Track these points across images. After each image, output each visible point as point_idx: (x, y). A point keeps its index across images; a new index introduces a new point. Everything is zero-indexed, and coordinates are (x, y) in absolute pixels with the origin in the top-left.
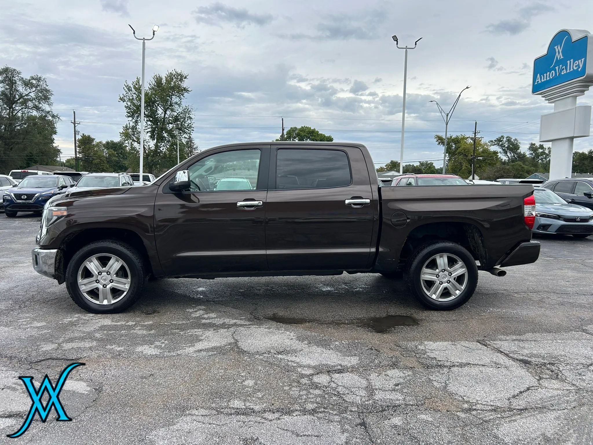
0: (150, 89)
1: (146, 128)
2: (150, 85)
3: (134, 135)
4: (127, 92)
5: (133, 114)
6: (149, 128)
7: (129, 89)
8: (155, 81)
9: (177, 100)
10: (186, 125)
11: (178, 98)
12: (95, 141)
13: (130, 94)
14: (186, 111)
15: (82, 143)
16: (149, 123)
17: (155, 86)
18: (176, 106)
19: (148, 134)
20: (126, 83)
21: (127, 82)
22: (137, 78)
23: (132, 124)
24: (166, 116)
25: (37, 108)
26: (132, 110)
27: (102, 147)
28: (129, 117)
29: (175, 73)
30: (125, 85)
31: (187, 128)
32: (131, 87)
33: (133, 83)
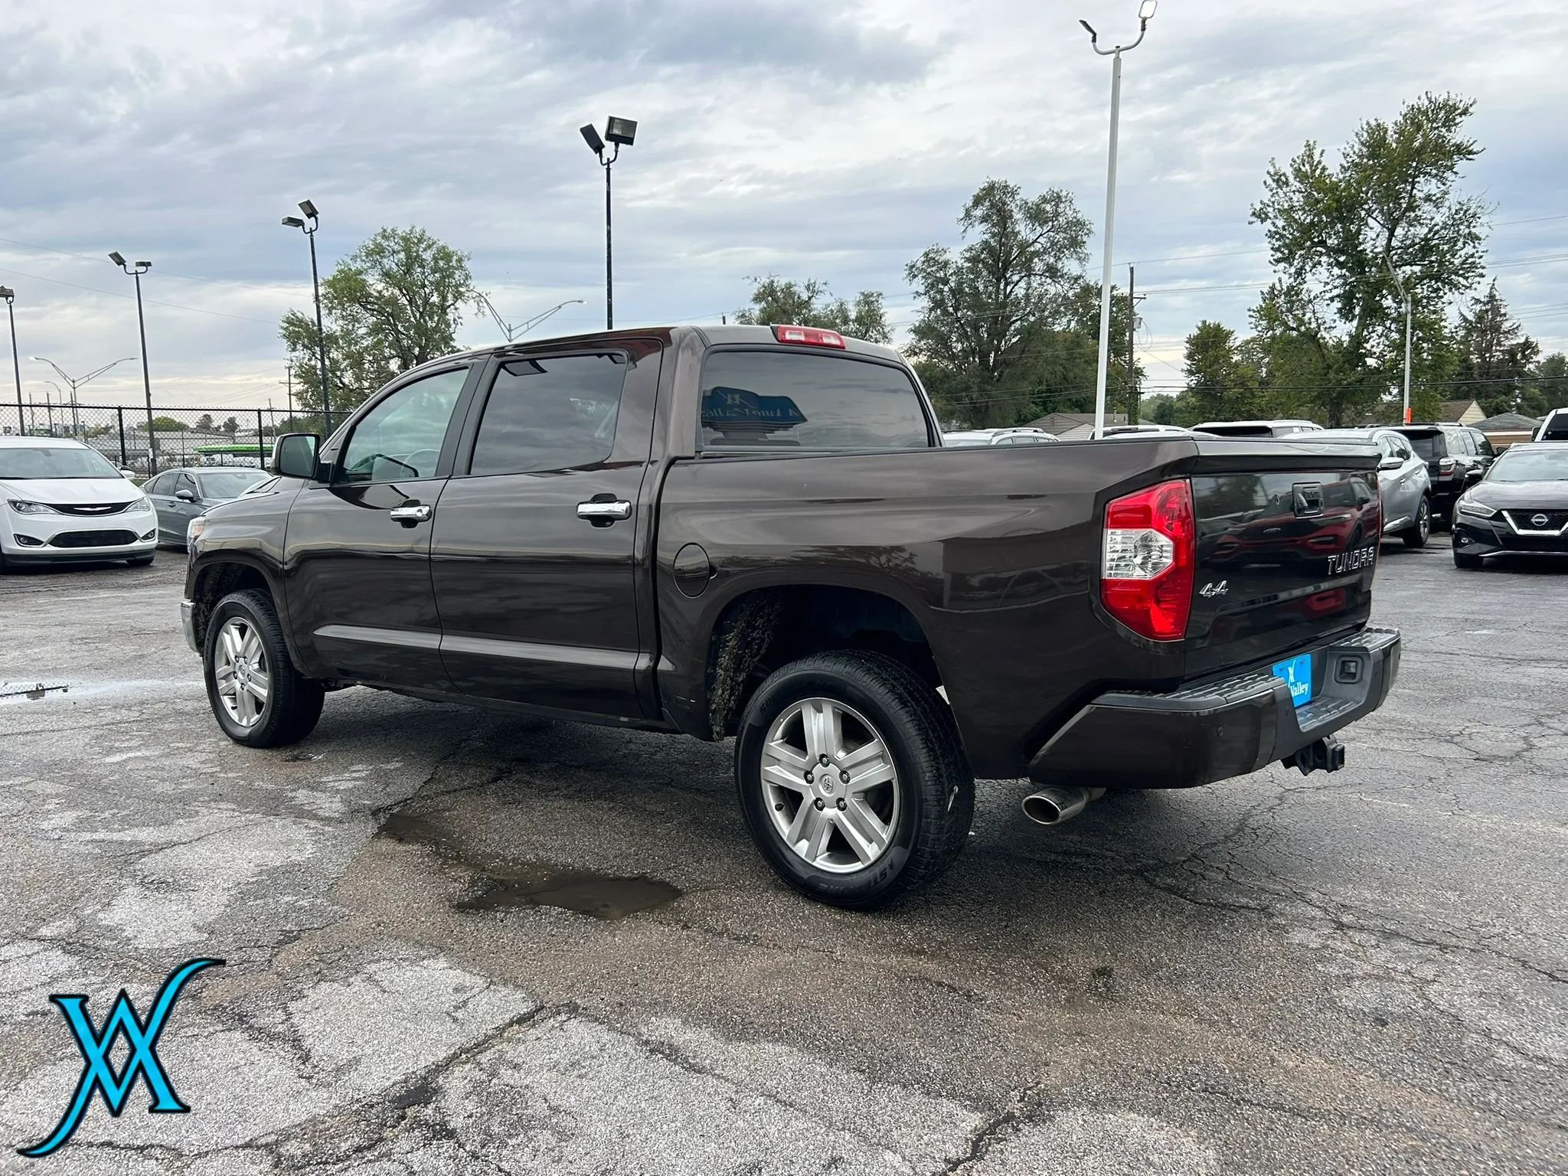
0: (1344, 169)
1: (1328, 287)
2: (1346, 155)
3: (1290, 311)
4: (1274, 191)
5: (1291, 252)
6: (1336, 287)
7: (1280, 181)
8: (1362, 143)
9: (1430, 187)
10: (1457, 262)
11: (1434, 181)
12: (1233, 338)
13: (1282, 195)
14: (1460, 219)
15: (1197, 347)
16: (1336, 271)
17: (1361, 157)
18: (1427, 207)
19: (1332, 304)
20: (1274, 165)
21: (1275, 161)
22: (1308, 145)
23: (1287, 281)
24: (1394, 243)
25: (1053, 272)
26: (1287, 241)
27: (1258, 352)
28: (1278, 261)
29: (1426, 102)
30: (1268, 173)
31: (1461, 272)
32: (1287, 174)
33: (1295, 161)
